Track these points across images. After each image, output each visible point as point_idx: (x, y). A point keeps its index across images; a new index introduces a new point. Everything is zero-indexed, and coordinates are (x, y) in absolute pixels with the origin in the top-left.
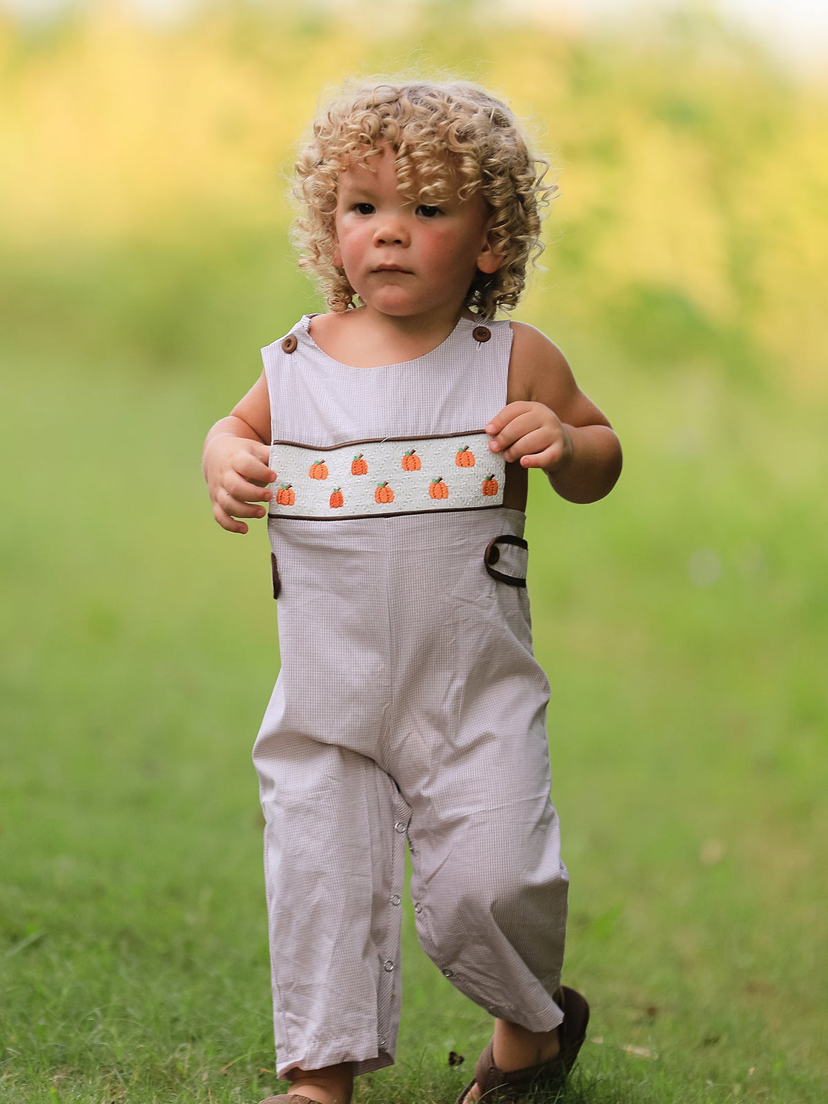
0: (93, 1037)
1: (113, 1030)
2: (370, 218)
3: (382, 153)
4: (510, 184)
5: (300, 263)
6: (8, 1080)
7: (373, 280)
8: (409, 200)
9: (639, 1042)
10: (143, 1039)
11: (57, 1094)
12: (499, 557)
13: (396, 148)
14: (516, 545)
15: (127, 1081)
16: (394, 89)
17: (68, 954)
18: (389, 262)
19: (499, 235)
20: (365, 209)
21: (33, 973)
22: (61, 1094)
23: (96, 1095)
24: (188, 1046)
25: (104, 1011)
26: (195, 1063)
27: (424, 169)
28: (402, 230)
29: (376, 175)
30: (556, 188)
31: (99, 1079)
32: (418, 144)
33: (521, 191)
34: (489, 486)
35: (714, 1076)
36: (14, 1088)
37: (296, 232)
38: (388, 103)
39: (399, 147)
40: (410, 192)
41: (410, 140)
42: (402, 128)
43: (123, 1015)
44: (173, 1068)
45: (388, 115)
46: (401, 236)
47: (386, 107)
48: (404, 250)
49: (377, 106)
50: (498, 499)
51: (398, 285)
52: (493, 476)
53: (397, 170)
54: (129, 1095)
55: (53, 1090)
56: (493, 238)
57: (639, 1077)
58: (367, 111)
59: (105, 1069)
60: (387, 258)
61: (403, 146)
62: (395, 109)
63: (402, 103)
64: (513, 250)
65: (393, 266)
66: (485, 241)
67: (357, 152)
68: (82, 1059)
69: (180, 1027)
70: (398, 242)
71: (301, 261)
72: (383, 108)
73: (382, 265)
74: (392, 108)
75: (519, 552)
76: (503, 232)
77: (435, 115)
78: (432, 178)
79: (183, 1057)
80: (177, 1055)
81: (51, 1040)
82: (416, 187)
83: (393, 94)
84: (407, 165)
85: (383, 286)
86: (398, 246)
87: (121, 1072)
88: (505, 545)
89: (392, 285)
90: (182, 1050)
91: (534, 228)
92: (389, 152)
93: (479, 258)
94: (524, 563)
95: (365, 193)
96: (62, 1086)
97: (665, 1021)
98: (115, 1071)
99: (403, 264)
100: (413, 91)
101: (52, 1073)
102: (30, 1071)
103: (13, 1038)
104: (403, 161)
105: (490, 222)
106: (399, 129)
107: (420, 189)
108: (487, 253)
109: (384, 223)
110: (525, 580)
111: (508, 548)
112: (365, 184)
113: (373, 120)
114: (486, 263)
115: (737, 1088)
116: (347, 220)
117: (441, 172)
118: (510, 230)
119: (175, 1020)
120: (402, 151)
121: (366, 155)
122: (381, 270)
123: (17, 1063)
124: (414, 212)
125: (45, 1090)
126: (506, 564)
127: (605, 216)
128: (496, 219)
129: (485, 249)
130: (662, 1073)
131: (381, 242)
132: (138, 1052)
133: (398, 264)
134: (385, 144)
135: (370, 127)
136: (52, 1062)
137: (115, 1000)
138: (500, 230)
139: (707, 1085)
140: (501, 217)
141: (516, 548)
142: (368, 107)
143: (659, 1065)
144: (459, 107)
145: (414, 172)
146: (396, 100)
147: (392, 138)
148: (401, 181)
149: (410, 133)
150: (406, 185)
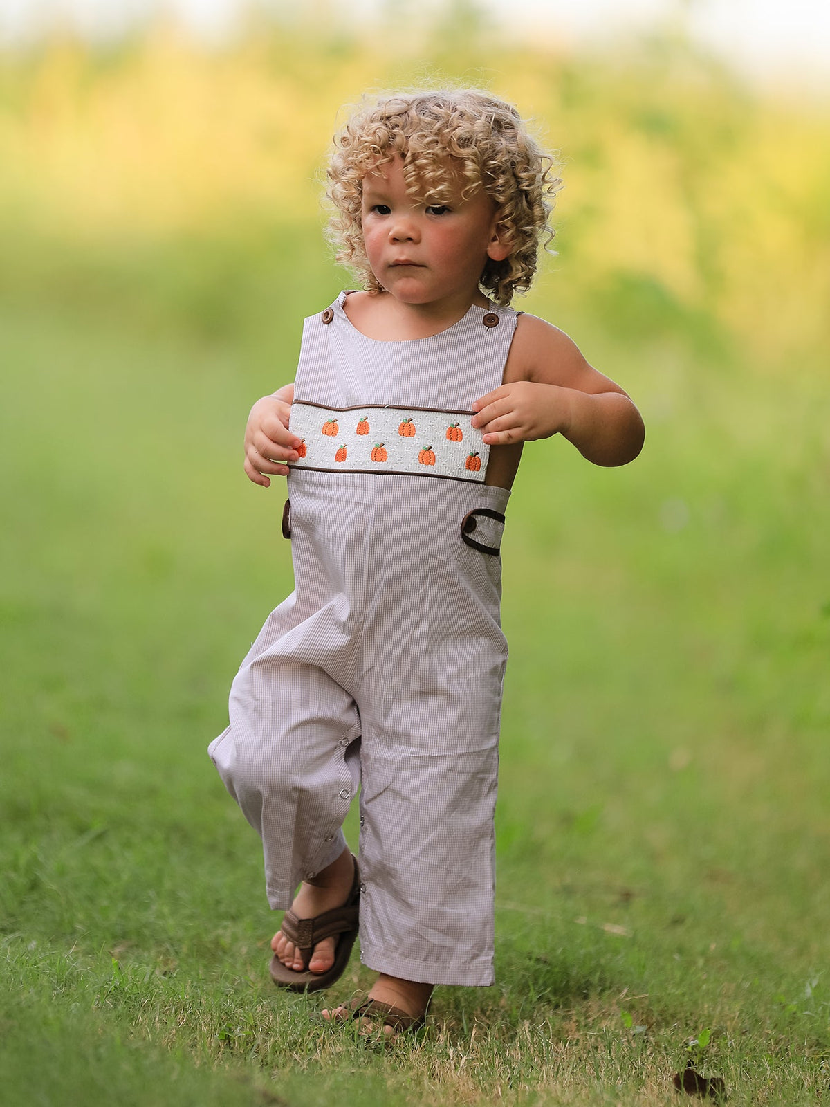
0: (148, 916)
1: (166, 910)
2: (387, 218)
3: (392, 160)
4: (513, 181)
5: (337, 257)
6: (77, 953)
7: (391, 274)
8: (418, 202)
9: (616, 922)
10: (191, 917)
11: (117, 964)
12: (475, 528)
13: (403, 156)
14: (494, 518)
15: (177, 953)
16: (405, 102)
17: (127, 845)
18: (403, 258)
19: (506, 227)
20: (383, 210)
21: (98, 861)
22: (121, 965)
23: (151, 965)
24: (228, 923)
25: (158, 893)
26: (235, 939)
27: (429, 174)
28: (412, 228)
29: (388, 181)
30: (560, 181)
31: (153, 952)
32: (422, 152)
33: (524, 186)
34: (473, 461)
35: (680, 951)
36: (81, 959)
37: (330, 230)
38: (398, 115)
39: (406, 155)
40: (417, 195)
41: (415, 149)
42: (408, 138)
43: (174, 898)
44: (217, 942)
45: (397, 126)
46: (411, 234)
47: (395, 119)
48: (417, 246)
49: (388, 118)
50: (480, 475)
51: (412, 277)
52: (477, 453)
53: (405, 177)
54: (179, 966)
55: (114, 961)
56: (501, 229)
57: (616, 952)
58: (381, 123)
59: (159, 943)
60: (402, 253)
61: (409, 154)
62: (404, 120)
63: (410, 114)
64: (519, 240)
65: (407, 260)
66: (493, 232)
67: (371, 161)
68: (139, 933)
69: (222, 908)
70: (410, 239)
71: (338, 256)
72: (394, 120)
73: (397, 260)
74: (400, 120)
75: (495, 524)
76: (509, 224)
77: (438, 125)
78: (436, 182)
79: (225, 932)
80: (220, 931)
81: (113, 918)
82: (422, 191)
83: (405, 105)
84: (415, 171)
85: (400, 279)
86: (410, 242)
87: (172, 945)
88: (482, 517)
89: (407, 277)
90: (225, 928)
91: (538, 219)
92: (398, 160)
93: (489, 249)
94: (498, 535)
95: (380, 196)
96: (122, 957)
97: (638, 903)
98: (167, 945)
99: (414, 259)
100: (422, 102)
101: (114, 946)
102: (95, 945)
103: (81, 916)
104: (410, 167)
105: (497, 216)
106: (405, 139)
107: (427, 192)
108: (497, 242)
109: (397, 223)
110: (499, 549)
111: (485, 520)
112: (381, 189)
113: (383, 132)
114: (495, 251)
115: (701, 962)
116: (369, 219)
117: (445, 176)
118: (515, 221)
119: (218, 902)
120: (408, 159)
121: (378, 163)
122: (397, 265)
123: (84, 938)
124: (424, 212)
125: (108, 961)
126: (481, 533)
127: (590, 212)
128: (501, 213)
129: (494, 239)
130: (636, 949)
131: (395, 240)
132: (186, 929)
133: (410, 258)
134: (394, 152)
135: (380, 138)
136: (114, 937)
137: (168, 885)
138: (507, 222)
139: (674, 959)
140: (507, 211)
141: (492, 521)
142: (382, 119)
143: (633, 941)
144: (462, 115)
145: (420, 178)
146: (406, 112)
147: (400, 147)
148: (409, 186)
149: (414, 144)
150: (414, 189)
